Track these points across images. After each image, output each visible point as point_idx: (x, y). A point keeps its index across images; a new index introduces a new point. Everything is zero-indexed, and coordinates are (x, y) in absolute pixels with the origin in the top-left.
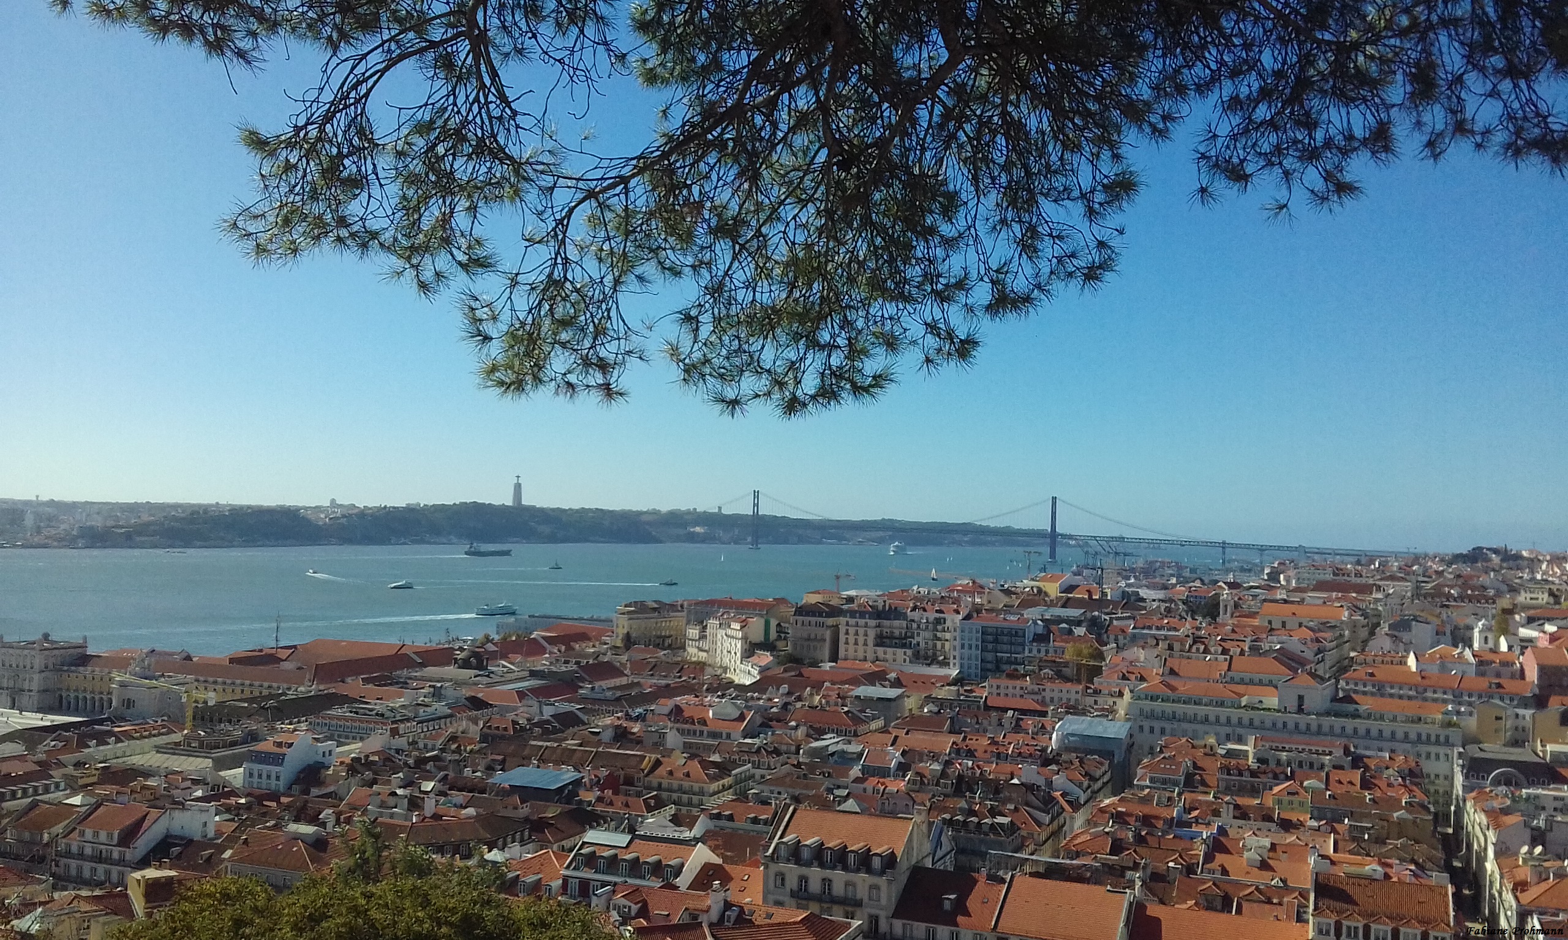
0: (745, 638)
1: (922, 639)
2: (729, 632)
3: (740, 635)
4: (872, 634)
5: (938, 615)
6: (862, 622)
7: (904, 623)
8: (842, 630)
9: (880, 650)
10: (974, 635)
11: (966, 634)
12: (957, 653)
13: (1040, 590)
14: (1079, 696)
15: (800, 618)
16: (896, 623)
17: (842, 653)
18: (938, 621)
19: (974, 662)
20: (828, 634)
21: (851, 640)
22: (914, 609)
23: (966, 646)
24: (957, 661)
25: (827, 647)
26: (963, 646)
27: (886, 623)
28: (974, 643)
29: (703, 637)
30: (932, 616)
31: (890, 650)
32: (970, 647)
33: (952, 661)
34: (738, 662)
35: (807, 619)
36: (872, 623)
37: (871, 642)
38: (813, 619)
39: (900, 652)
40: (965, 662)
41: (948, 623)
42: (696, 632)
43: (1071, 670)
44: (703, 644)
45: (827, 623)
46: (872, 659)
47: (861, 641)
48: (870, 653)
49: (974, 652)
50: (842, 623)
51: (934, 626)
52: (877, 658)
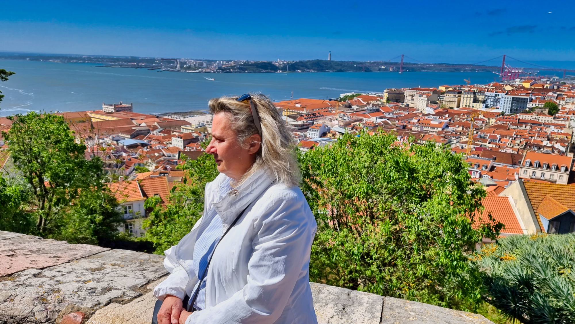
0: (428, 100)
1: (489, 101)
2: (422, 98)
3: (426, 99)
4: (472, 99)
5: (496, 93)
6: (469, 96)
7: (484, 97)
8: (462, 99)
9: (475, 104)
10: (509, 100)
11: (506, 100)
12: (502, 105)
13: (522, 86)
14: (552, 120)
15: (448, 95)
16: (481, 97)
17: (461, 106)
18: (496, 95)
19: (508, 109)
20: (457, 100)
21: (465, 101)
22: (487, 91)
23: (506, 103)
24: (502, 108)
25: (456, 103)
26: (504, 103)
27: (477, 96)
28: (509, 102)
29: (413, 100)
30: (494, 94)
31: (478, 104)
32: (507, 103)
33: (500, 108)
34: (425, 107)
35: (450, 95)
36: (472, 96)
37: (472, 101)
38: (452, 95)
39: (482, 104)
40: (505, 108)
41: (500, 96)
42: (410, 98)
43: (546, 111)
44: (413, 102)
45: (457, 95)
46: (471, 107)
47: (468, 101)
48: (471, 105)
49: (508, 105)
50: (462, 96)
51: (495, 97)
52: (473, 107)
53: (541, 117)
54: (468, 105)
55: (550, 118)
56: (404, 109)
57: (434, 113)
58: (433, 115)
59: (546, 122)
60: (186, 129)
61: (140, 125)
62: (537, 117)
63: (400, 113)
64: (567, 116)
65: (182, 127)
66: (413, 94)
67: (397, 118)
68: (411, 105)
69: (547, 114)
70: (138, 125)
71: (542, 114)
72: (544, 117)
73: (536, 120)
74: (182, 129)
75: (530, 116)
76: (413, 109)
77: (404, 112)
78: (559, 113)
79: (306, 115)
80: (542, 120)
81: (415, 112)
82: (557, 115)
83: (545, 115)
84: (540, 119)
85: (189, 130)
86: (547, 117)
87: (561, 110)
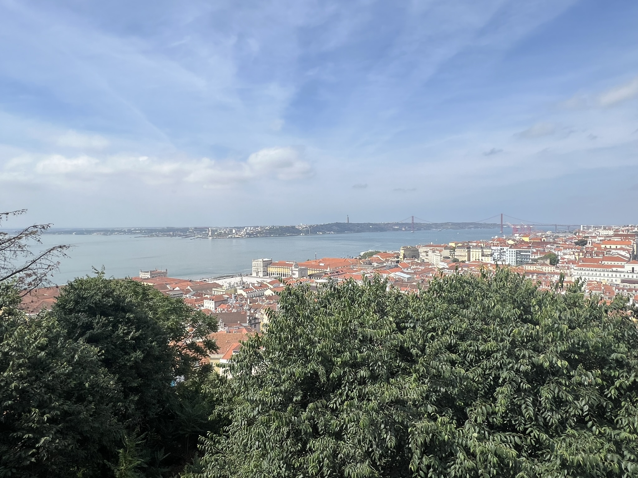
0: (441, 255)
1: (496, 255)
2: (435, 254)
3: (439, 254)
4: (480, 253)
5: (501, 247)
6: (477, 250)
7: (490, 251)
8: (471, 253)
9: (483, 258)
10: (513, 253)
11: (511, 252)
12: (508, 258)
13: (522, 240)
14: (555, 269)
15: (458, 250)
16: (488, 250)
17: (472, 260)
18: (501, 249)
19: (513, 261)
20: (467, 254)
21: (474, 255)
22: (493, 246)
24: (508, 260)
25: (467, 257)
26: (510, 256)
27: (484, 250)
28: (513, 255)
29: (427, 255)
30: (499, 248)
31: (486, 258)
32: (512, 256)
33: (506, 260)
34: (439, 262)
35: (460, 250)
36: (480, 250)
37: (480, 255)
38: (462, 250)
39: (490, 258)
40: (511, 260)
41: (505, 250)
42: (424, 254)
43: (548, 262)
44: (427, 257)
45: (467, 250)
46: (480, 260)
47: (477, 255)
48: (480, 259)
49: (513, 257)
50: (471, 250)
51: (500, 250)
52: (482, 260)
53: (544, 267)
54: (477, 258)
55: (552, 268)
56: (420, 264)
57: (447, 267)
58: (447, 268)
59: (550, 271)
60: (217, 291)
61: (173, 289)
62: (540, 267)
63: (417, 268)
64: (567, 265)
65: (213, 289)
66: (427, 250)
67: (415, 273)
68: (426, 261)
69: (549, 264)
70: (172, 289)
71: (544, 264)
72: (547, 267)
73: (540, 270)
74: (213, 291)
75: (534, 267)
76: (428, 264)
77: (421, 267)
78: (560, 263)
79: (330, 273)
80: (546, 270)
81: (430, 267)
82: (558, 265)
83: (547, 265)
84: (544, 269)
85: (220, 291)
86: (550, 267)
87: (560, 260)
